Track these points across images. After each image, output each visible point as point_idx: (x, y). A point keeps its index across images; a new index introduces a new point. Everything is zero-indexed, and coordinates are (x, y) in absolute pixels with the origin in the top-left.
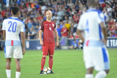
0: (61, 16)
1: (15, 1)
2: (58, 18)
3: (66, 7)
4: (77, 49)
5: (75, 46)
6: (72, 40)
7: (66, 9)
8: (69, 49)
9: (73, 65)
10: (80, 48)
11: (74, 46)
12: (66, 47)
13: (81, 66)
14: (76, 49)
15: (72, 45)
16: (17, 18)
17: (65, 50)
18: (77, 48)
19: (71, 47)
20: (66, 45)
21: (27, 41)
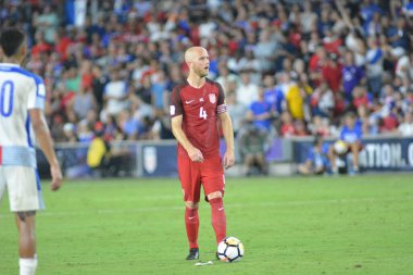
0: (267, 58)
1: (106, 5)
2: (256, 64)
3: (284, 27)
4: (326, 175)
5: (319, 163)
6: (308, 142)
7: (286, 34)
8: (298, 173)
9: (311, 230)
10: (335, 170)
11: (313, 164)
12: (284, 169)
13: (337, 233)
14: (320, 173)
15: (309, 162)
16: (17, 66)
17: (282, 177)
18: (326, 170)
19: (303, 168)
20: (286, 162)
21: (150, 146)
